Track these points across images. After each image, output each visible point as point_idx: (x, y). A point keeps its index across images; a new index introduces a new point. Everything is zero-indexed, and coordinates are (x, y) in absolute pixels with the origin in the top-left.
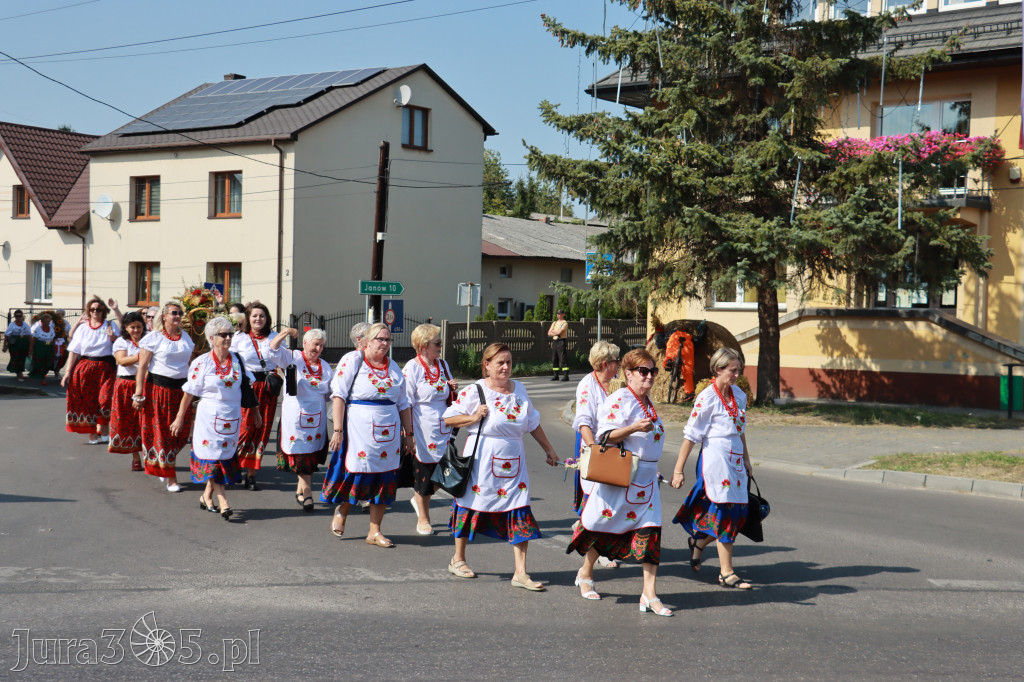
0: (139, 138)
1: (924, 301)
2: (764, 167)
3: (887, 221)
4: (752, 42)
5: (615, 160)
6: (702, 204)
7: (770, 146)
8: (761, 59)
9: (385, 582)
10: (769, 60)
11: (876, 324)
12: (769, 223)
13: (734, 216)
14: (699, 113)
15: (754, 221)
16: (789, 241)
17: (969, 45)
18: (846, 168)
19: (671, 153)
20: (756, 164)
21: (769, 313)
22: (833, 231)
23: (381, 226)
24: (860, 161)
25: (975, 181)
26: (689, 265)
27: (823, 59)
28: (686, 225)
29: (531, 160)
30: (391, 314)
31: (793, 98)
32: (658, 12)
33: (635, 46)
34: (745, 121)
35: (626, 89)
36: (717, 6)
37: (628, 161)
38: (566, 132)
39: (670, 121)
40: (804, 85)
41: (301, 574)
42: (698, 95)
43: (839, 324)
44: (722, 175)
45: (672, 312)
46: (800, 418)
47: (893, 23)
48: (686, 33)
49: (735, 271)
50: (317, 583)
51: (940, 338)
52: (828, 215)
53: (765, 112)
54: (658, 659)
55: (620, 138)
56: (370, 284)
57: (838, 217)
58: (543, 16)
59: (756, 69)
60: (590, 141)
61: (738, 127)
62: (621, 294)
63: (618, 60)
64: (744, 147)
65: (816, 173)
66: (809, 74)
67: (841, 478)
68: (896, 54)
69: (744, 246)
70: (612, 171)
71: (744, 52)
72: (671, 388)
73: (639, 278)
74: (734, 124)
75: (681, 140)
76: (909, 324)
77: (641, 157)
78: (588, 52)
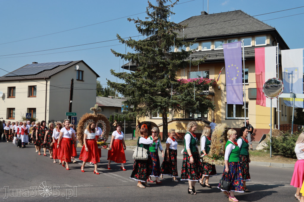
0: (10, 77)
1: (200, 116)
2: (163, 85)
3: (192, 98)
4: (161, 56)
5: (129, 83)
6: (149, 94)
7: (165, 80)
8: (162, 60)
9: (72, 188)
10: (164, 61)
12: (165, 99)
13: (157, 97)
14: (148, 73)
15: (161, 98)
16: (170, 103)
17: (208, 59)
18: (182, 86)
19: (142, 82)
20: (161, 85)
21: (165, 120)
22: (180, 100)
23: (71, 99)
24: (185, 84)
25: (211, 89)
26: (146, 108)
27: (177, 61)
28: (145, 99)
29: (108, 83)
30: (74, 120)
31: (170, 69)
32: (138, 49)
33: (133, 57)
34: (159, 75)
35: (131, 67)
36: (152, 48)
37: (132, 83)
38: (117, 77)
39: (141, 75)
40: (173, 66)
42: (148, 68)
43: (181, 122)
44: (154, 87)
45: (142, 120)
47: (192, 52)
48: (145, 54)
49: (157, 110)
52: (179, 96)
53: (163, 73)
55: (130, 78)
56: (68, 113)
57: (181, 97)
58: (111, 49)
59: (161, 63)
60: (122, 79)
62: (130, 115)
63: (129, 60)
64: (159, 80)
65: (176, 87)
66: (173, 64)
68: (192, 60)
69: (159, 104)
70: (128, 86)
71: (158, 59)
73: (134, 111)
74: (156, 75)
75: (144, 79)
77: (135, 83)
78: (122, 58)
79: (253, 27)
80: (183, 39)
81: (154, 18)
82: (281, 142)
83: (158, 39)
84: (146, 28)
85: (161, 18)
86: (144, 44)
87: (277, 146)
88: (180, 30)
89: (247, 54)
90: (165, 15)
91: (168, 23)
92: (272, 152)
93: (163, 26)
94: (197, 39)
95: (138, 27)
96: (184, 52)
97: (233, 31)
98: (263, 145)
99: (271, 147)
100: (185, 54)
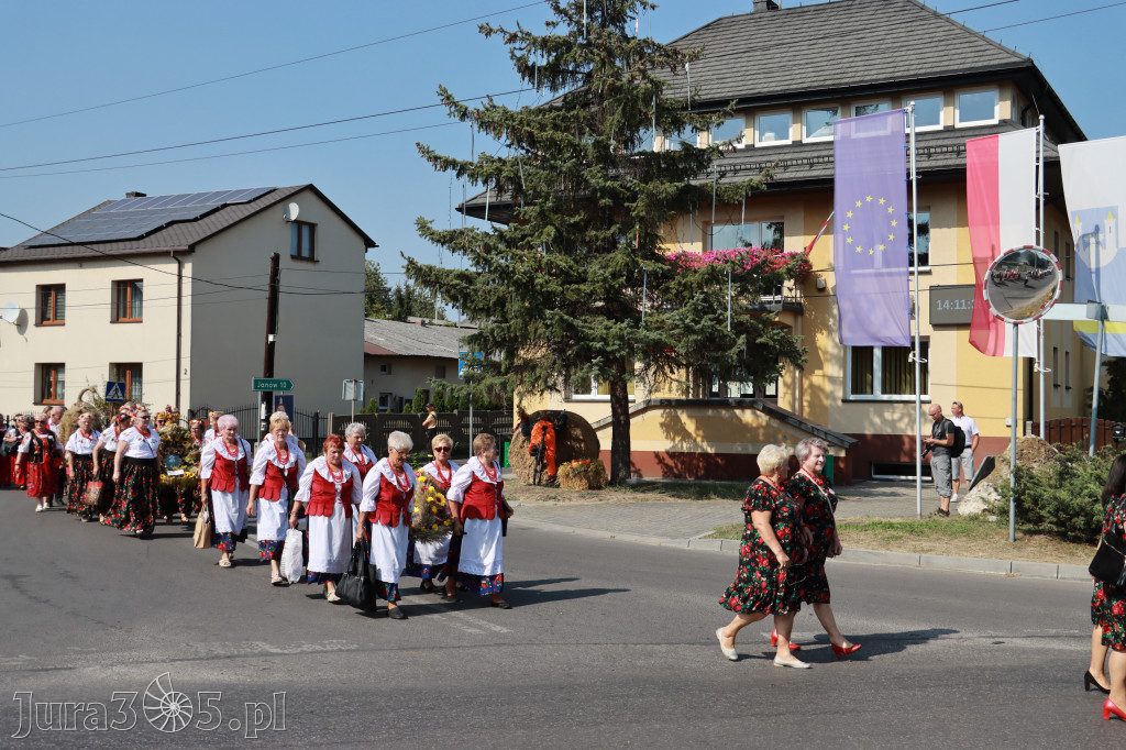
0: (45, 249)
1: (750, 391)
2: (614, 276)
3: (720, 322)
4: (603, 168)
5: (484, 269)
6: (560, 308)
7: (619, 257)
8: (609, 183)
9: (281, 654)
10: (616, 184)
11: (710, 412)
12: (619, 325)
13: (589, 318)
14: (556, 228)
15: (605, 323)
16: (637, 341)
17: (781, 175)
18: (684, 278)
19: (533, 263)
20: (607, 274)
21: (620, 403)
22: (676, 331)
23: (272, 329)
24: (695, 272)
25: (789, 290)
26: (550, 362)
27: (663, 183)
28: (547, 326)
29: (408, 270)
31: (637, 216)
32: (520, 141)
33: (499, 171)
34: (597, 238)
35: (493, 207)
36: (571, 137)
37: (496, 269)
38: (440, 245)
39: (531, 236)
40: (647, 205)
41: (202, 650)
42: (556, 213)
43: (679, 412)
44: (578, 283)
45: (535, 404)
46: (650, 495)
47: (721, 153)
48: (544, 160)
49: (591, 367)
50: (218, 657)
51: (764, 423)
52: (671, 317)
53: (614, 229)
54: (531, 715)
55: (488, 249)
56: (262, 381)
57: (680, 319)
58: (418, 144)
59: (605, 192)
60: (461, 252)
61: (591, 241)
62: (490, 388)
63: (485, 182)
64: (596, 258)
65: (659, 281)
66: (651, 196)
67: (685, 547)
68: (720, 182)
69: (599, 345)
70: (481, 279)
71: (595, 177)
72: (536, 471)
73: (506, 374)
74: (587, 239)
76: (738, 412)
77: (507, 266)
78: (458, 175)
79: (949, 58)
80: (687, 104)
81: (576, 22)
82: (1051, 486)
83: (593, 103)
84: (548, 63)
85: (603, 26)
86: (539, 123)
87: (1036, 500)
88: (674, 69)
89: (924, 157)
90: (619, 13)
91: (628, 43)
92: (1016, 522)
93: (610, 53)
94: (738, 103)
95: (519, 59)
96: (689, 151)
97: (873, 72)
98: (985, 495)
99: (1012, 505)
100: (696, 159)
